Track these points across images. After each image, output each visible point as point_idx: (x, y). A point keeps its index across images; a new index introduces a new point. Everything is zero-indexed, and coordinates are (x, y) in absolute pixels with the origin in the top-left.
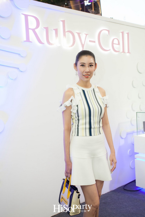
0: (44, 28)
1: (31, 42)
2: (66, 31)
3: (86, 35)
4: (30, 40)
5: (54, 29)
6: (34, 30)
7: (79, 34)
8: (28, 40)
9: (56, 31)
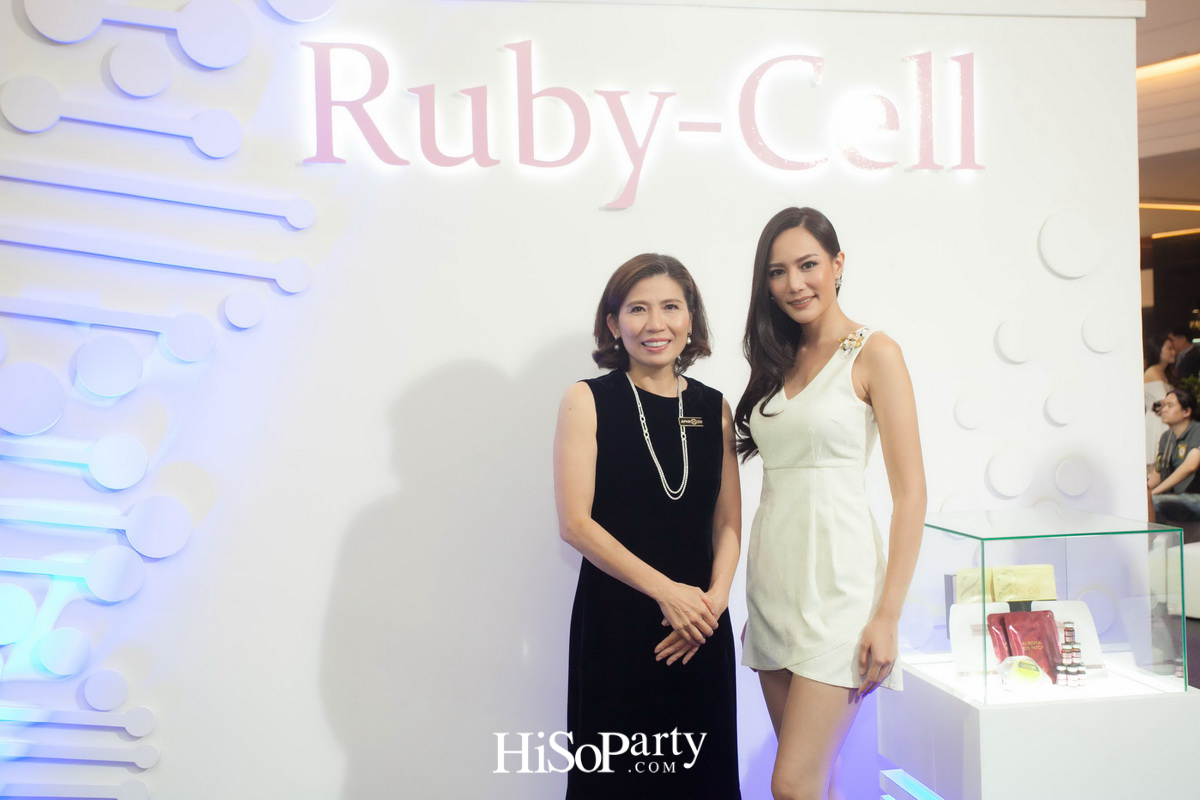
0: (409, 90)
1: (342, 161)
2: (534, 92)
4: (337, 152)
5: (466, 92)
6: (355, 108)
8: (325, 152)
9: (479, 97)
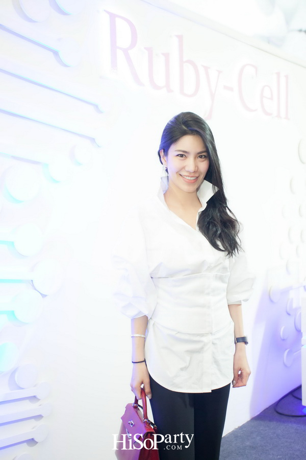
0: (145, 48)
2: (184, 60)
3: (220, 72)
5: (163, 54)
6: (126, 51)
7: (206, 69)
9: (167, 56)
